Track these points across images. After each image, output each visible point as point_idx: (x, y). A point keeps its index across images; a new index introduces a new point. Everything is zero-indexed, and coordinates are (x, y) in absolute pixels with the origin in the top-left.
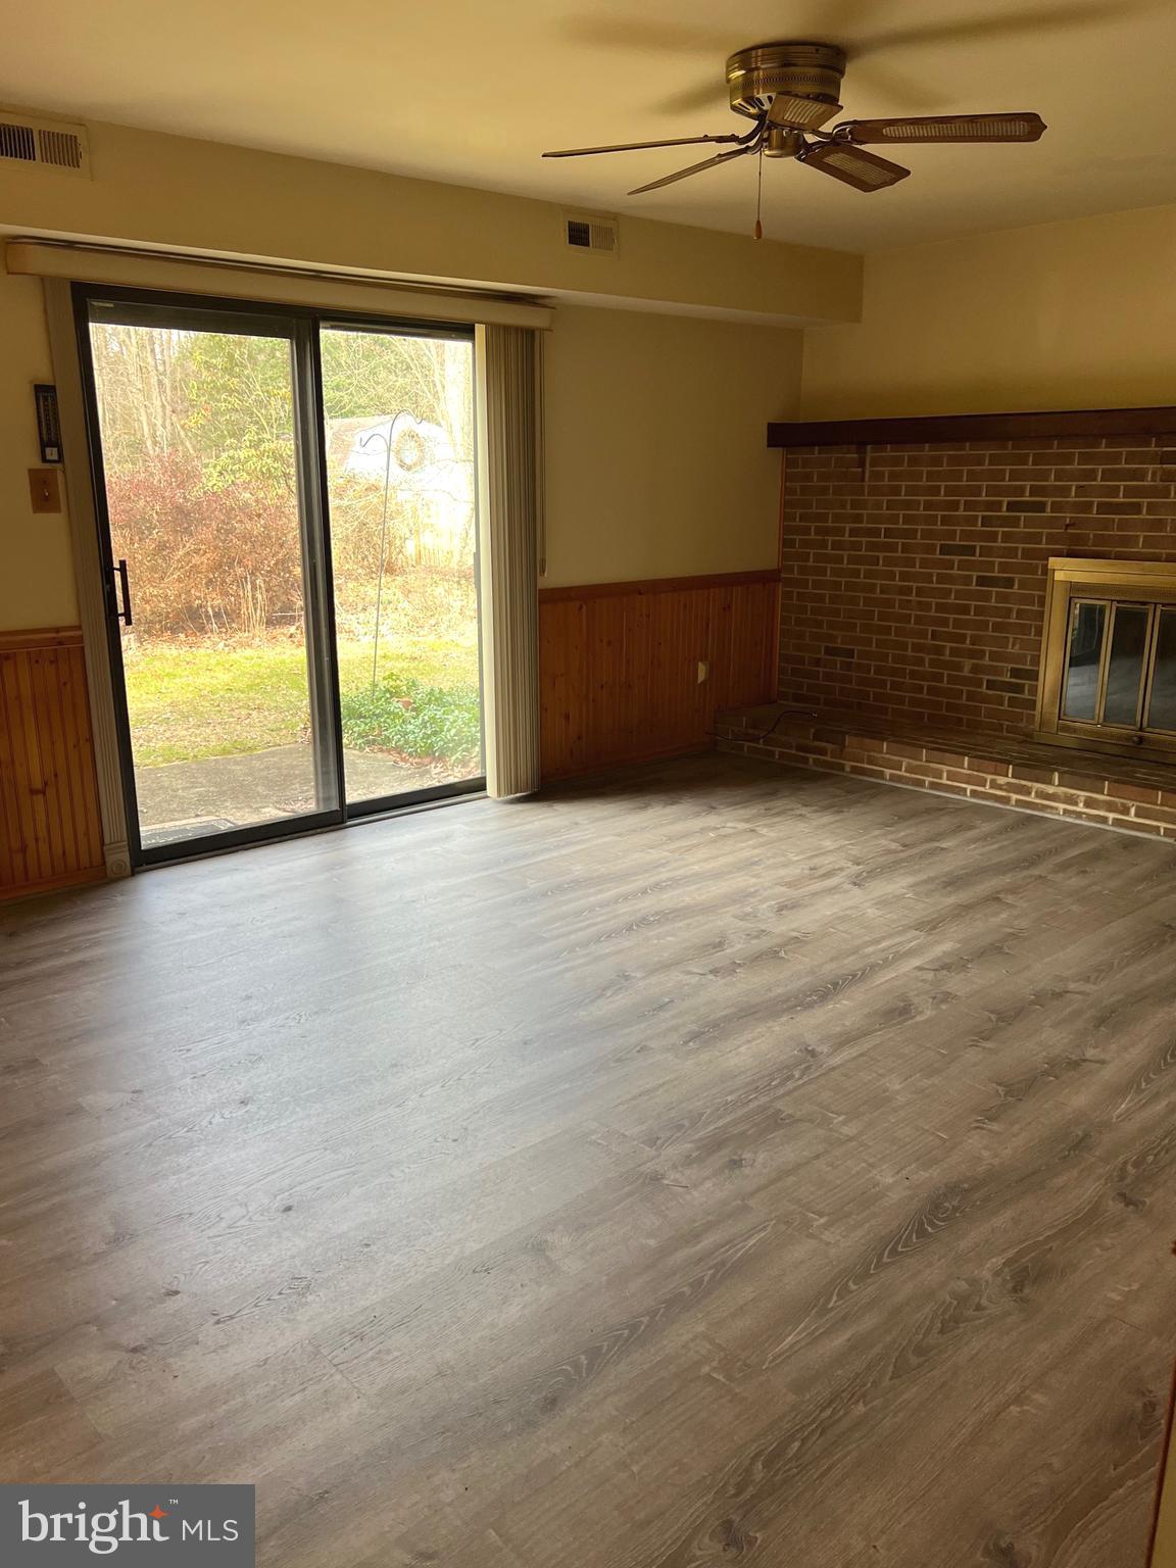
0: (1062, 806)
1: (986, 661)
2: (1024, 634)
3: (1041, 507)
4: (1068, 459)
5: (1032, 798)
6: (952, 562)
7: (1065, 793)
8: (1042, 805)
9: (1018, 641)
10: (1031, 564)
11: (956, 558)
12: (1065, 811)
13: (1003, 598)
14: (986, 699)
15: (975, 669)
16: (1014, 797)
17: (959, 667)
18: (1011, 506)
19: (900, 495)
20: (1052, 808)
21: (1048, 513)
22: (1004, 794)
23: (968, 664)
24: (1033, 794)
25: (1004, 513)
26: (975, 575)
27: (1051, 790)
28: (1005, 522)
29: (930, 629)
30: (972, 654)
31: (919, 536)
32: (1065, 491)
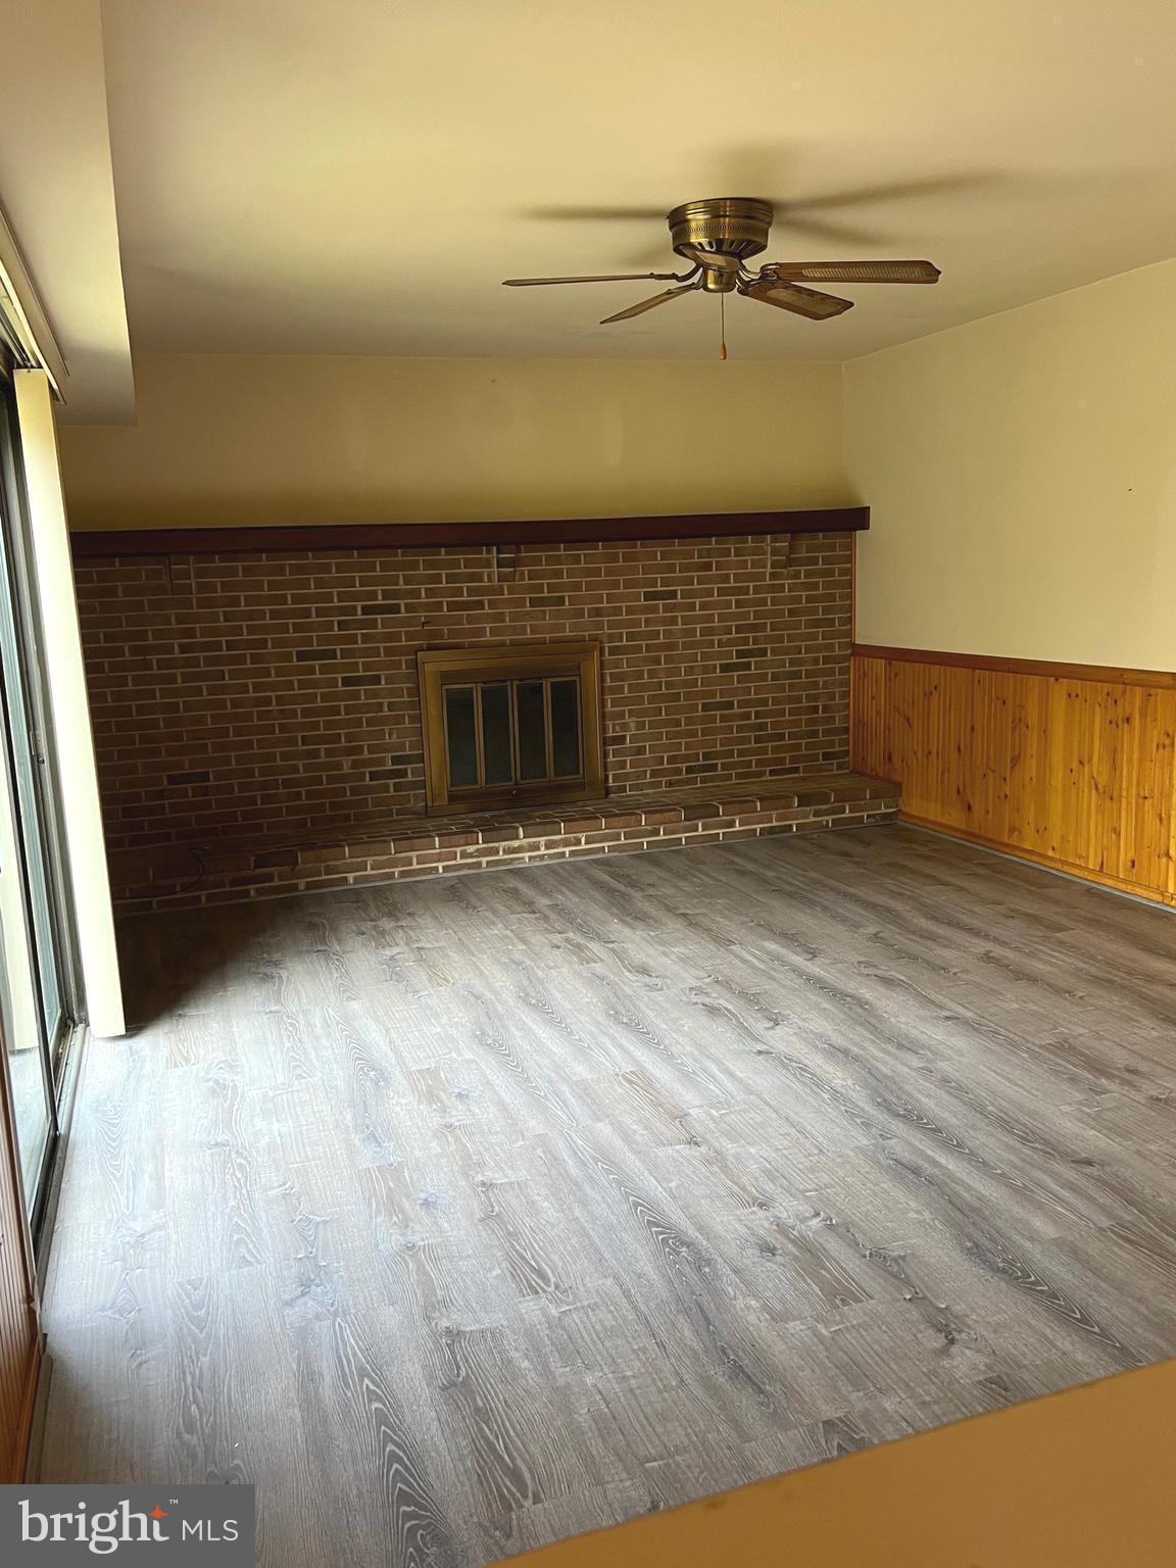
0: (526, 855)
1: (366, 755)
2: (399, 724)
3: (395, 609)
4: (414, 566)
5: (501, 856)
6: (313, 667)
7: (529, 843)
8: (511, 859)
9: (395, 731)
10: (395, 660)
11: (317, 663)
12: (530, 858)
13: (370, 695)
14: (370, 790)
15: (355, 765)
16: (484, 860)
17: (338, 766)
18: (366, 610)
19: (240, 606)
20: (519, 859)
21: (403, 614)
22: (474, 860)
23: (347, 763)
24: (501, 852)
25: (360, 616)
26: (339, 677)
27: (516, 844)
28: (363, 624)
29: (300, 735)
30: (350, 751)
31: (270, 645)
32: (416, 594)
